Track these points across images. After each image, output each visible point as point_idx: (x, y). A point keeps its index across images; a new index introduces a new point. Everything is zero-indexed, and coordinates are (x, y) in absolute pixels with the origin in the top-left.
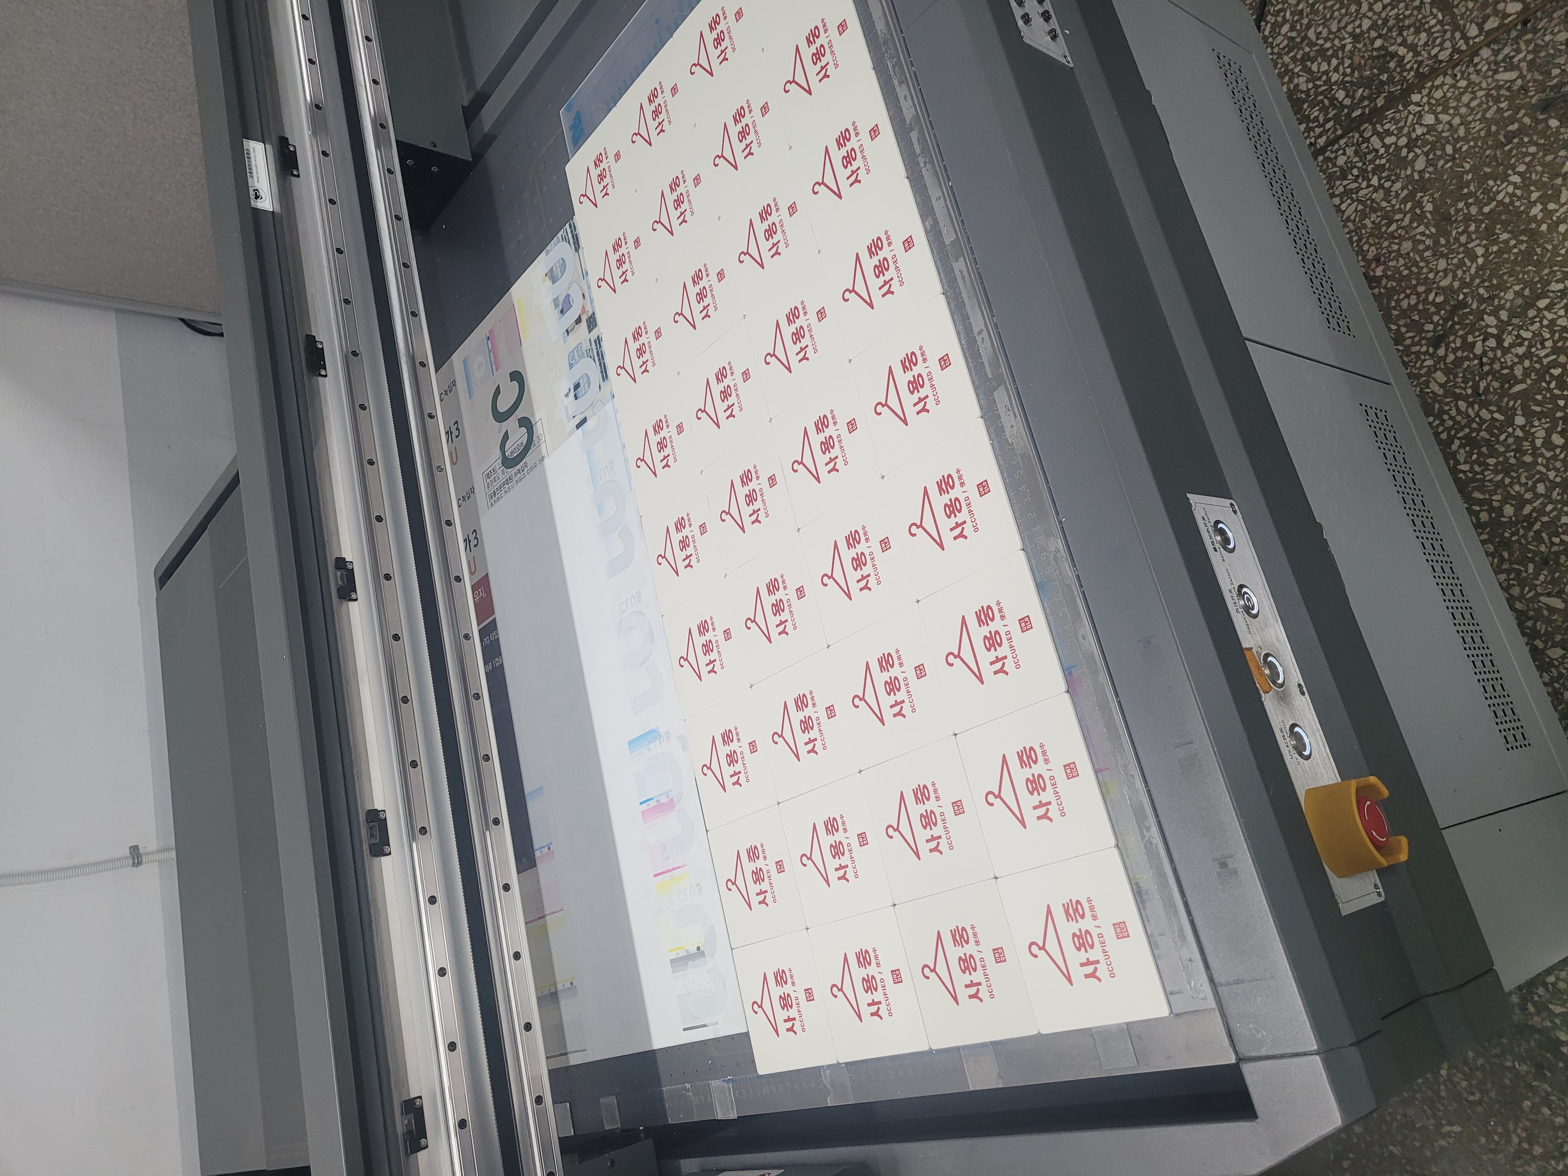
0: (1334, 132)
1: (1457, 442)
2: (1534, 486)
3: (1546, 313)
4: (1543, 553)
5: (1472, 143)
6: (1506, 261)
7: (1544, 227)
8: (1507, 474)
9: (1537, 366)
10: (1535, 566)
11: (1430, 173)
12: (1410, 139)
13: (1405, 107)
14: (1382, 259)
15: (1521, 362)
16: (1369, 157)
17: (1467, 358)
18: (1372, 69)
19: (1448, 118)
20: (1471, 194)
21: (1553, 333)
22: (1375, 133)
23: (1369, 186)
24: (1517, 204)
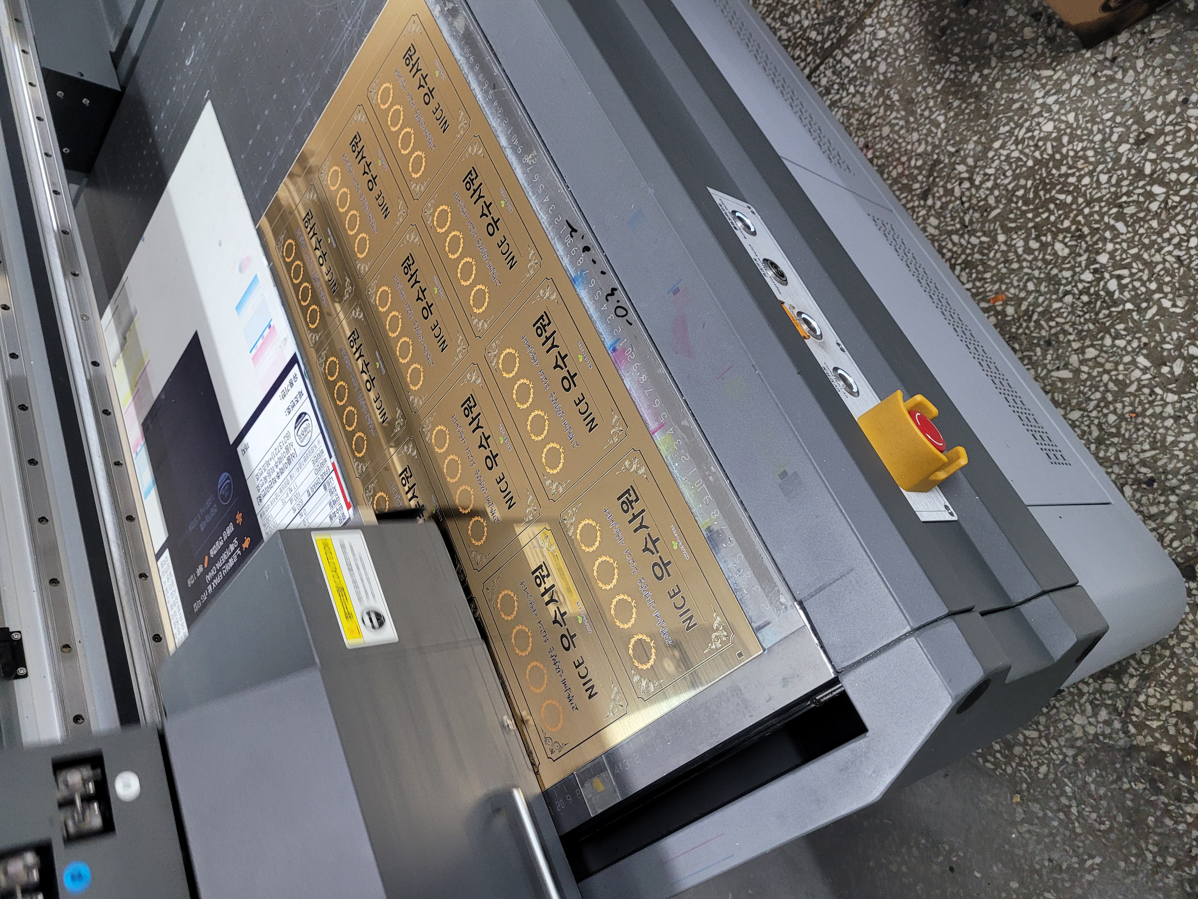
0: (814, 62)
1: (958, 268)
2: (1025, 286)
3: (1001, 151)
4: (1045, 337)
5: (917, 43)
6: (963, 121)
7: (984, 88)
8: (1002, 282)
9: (1004, 192)
10: (1042, 349)
11: (891, 73)
12: (871, 52)
13: (862, 30)
14: (870, 145)
15: (992, 193)
16: (844, 73)
17: (950, 201)
18: (831, 10)
19: (895, 29)
20: (925, 79)
21: (1010, 164)
22: (844, 54)
23: (848, 94)
24: (961, 77)
